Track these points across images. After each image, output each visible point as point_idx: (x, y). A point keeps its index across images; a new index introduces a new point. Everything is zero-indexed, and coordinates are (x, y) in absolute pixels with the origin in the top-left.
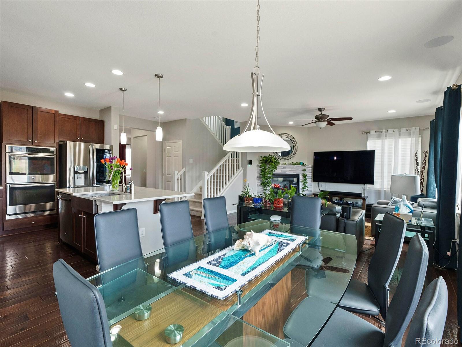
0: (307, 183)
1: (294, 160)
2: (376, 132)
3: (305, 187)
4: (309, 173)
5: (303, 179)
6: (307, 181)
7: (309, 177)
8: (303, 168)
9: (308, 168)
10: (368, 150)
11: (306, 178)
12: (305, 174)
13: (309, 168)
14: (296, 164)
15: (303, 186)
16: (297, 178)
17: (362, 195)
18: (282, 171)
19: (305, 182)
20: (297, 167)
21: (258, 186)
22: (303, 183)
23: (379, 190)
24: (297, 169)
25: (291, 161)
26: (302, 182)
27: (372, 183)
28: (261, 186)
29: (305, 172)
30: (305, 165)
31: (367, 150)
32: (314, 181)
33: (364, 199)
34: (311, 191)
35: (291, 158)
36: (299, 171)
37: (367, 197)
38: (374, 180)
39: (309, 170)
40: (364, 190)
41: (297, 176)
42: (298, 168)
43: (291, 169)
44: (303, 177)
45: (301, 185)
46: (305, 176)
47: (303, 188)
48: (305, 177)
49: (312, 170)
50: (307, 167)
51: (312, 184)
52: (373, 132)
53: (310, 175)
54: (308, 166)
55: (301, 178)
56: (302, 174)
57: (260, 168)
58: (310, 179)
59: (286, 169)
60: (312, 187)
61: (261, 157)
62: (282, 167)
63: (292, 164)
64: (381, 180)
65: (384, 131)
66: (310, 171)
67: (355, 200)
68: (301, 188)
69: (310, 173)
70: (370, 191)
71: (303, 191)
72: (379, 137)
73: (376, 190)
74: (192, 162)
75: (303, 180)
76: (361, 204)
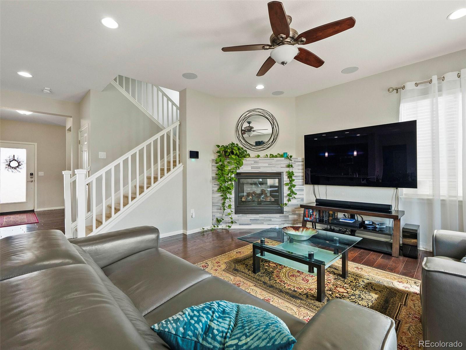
0: (294, 186)
1: (274, 150)
2: (417, 85)
3: (292, 193)
4: (299, 170)
5: (289, 180)
6: (294, 183)
7: (299, 176)
8: (287, 162)
9: (296, 163)
10: (403, 121)
11: (293, 178)
12: (291, 171)
13: (298, 162)
14: (276, 157)
15: (289, 192)
16: (279, 179)
17: (393, 209)
18: (252, 168)
19: (291, 186)
20: (277, 161)
21: (213, 192)
22: (288, 187)
23: (428, 200)
24: (277, 164)
25: (268, 152)
26: (287, 184)
27: (413, 184)
28: (218, 193)
29: (291, 169)
30: (291, 157)
31: (400, 121)
32: (307, 183)
33: (396, 219)
34: (302, 200)
35: (268, 148)
36: (281, 167)
37: (403, 213)
38: (418, 180)
39: (299, 165)
40: (397, 198)
41: (278, 175)
42: (279, 162)
43: (267, 165)
44: (288, 177)
45: (286, 191)
46: (290, 175)
47: (289, 195)
48: (291, 177)
49: (303, 165)
50: (295, 161)
51: (304, 189)
52: (410, 86)
53: (301, 174)
54: (297, 159)
55: (286, 179)
56: (287, 172)
57: (217, 163)
58: (301, 181)
59: (259, 165)
60: (304, 192)
61: (218, 146)
62: (253, 162)
63: (270, 157)
64: (433, 179)
65: (435, 78)
66: (301, 167)
67: (377, 220)
68: (285, 195)
69: (301, 171)
70: (409, 202)
71: (289, 200)
72: (425, 94)
73: (422, 199)
74: (105, 158)
75: (289, 182)
76: (391, 226)
